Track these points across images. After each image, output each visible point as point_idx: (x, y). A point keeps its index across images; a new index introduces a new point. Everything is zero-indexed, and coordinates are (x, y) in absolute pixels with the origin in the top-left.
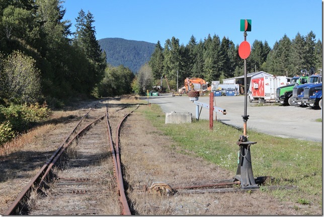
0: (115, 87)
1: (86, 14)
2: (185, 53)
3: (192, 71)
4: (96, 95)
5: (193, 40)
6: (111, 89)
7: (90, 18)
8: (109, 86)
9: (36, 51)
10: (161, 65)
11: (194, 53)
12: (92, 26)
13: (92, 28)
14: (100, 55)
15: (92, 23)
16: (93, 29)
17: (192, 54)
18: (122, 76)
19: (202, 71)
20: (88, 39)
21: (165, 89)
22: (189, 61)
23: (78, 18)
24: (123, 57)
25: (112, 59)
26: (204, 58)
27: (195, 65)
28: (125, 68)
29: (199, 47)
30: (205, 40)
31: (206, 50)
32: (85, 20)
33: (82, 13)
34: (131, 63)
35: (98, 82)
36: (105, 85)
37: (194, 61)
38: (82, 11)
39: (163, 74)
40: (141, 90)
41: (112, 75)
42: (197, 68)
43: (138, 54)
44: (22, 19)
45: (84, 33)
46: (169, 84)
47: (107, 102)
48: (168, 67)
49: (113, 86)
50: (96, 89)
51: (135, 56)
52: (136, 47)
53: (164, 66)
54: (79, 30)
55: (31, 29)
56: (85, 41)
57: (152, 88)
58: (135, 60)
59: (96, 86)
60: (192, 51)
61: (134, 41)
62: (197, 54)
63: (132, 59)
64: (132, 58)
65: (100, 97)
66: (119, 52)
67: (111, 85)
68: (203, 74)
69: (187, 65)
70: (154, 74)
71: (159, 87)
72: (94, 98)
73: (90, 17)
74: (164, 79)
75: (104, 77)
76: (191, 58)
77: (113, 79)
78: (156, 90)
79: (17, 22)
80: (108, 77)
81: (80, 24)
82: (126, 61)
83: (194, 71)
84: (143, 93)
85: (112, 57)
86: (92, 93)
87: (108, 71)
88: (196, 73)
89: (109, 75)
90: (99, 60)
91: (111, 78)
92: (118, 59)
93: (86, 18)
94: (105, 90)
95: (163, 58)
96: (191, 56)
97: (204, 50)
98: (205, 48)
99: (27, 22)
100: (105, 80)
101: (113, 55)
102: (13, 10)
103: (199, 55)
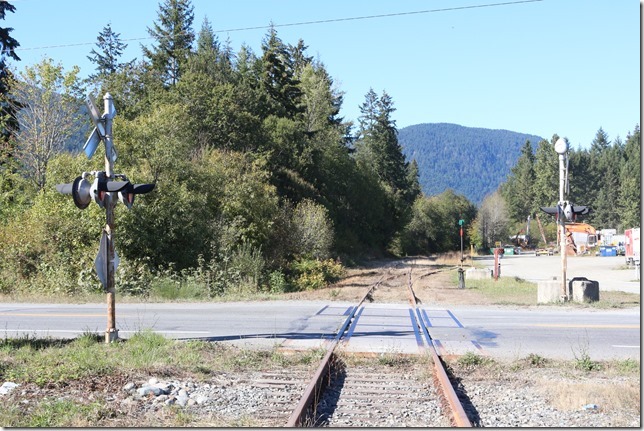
0: (433, 237)
1: (380, 96)
2: (580, 168)
3: (594, 204)
4: (396, 251)
5: (602, 139)
6: (426, 241)
7: (387, 104)
8: (423, 235)
9: (312, 187)
10: (529, 193)
11: (599, 166)
12: (390, 119)
13: (389, 122)
14: (404, 174)
15: (390, 114)
16: (392, 125)
17: (595, 169)
18: (450, 213)
19: (617, 205)
20: (384, 144)
21: (537, 241)
22: (590, 184)
23: (365, 105)
24: (457, 166)
25: (432, 171)
26: (621, 177)
27: (601, 192)
28: (456, 197)
29: (613, 154)
30: (629, 137)
31: (627, 159)
32: (378, 108)
33: (372, 95)
34: (475, 179)
35: (401, 229)
36: (413, 234)
37: (599, 183)
38: (372, 91)
39: (534, 210)
40: (484, 243)
41: (428, 215)
42: (606, 198)
43: (493, 159)
44: (288, 136)
45: (374, 133)
46: (545, 231)
47: (413, 262)
48: (544, 196)
49: (429, 234)
50: (397, 241)
51: (484, 165)
52: (488, 144)
53: (534, 195)
54: (366, 127)
55: (301, 150)
56: (376, 149)
57: (508, 239)
58: (484, 173)
59: (398, 236)
60: (596, 162)
61: (484, 131)
62: (605, 170)
63: (478, 171)
64: (478, 167)
65: (403, 255)
66: (449, 155)
67: (425, 232)
68: (618, 211)
69: (586, 191)
70: (514, 211)
71: (523, 237)
72: (393, 257)
73: (386, 101)
74: (533, 222)
75: (413, 216)
76: (592, 177)
77: (430, 221)
78: (517, 243)
79: (280, 141)
80: (419, 218)
81: (367, 117)
82: (464, 176)
83: (599, 204)
84: (485, 250)
85: (434, 167)
86: (390, 247)
87: (419, 206)
88: (603, 208)
89: (422, 214)
90: (403, 185)
91: (426, 219)
92: (445, 172)
93: (380, 105)
94: (413, 242)
95: (534, 177)
96: (593, 173)
97: (623, 159)
98: (625, 156)
99: (295, 140)
100: (413, 225)
101: (435, 161)
102: (275, 122)
103: (610, 171)
